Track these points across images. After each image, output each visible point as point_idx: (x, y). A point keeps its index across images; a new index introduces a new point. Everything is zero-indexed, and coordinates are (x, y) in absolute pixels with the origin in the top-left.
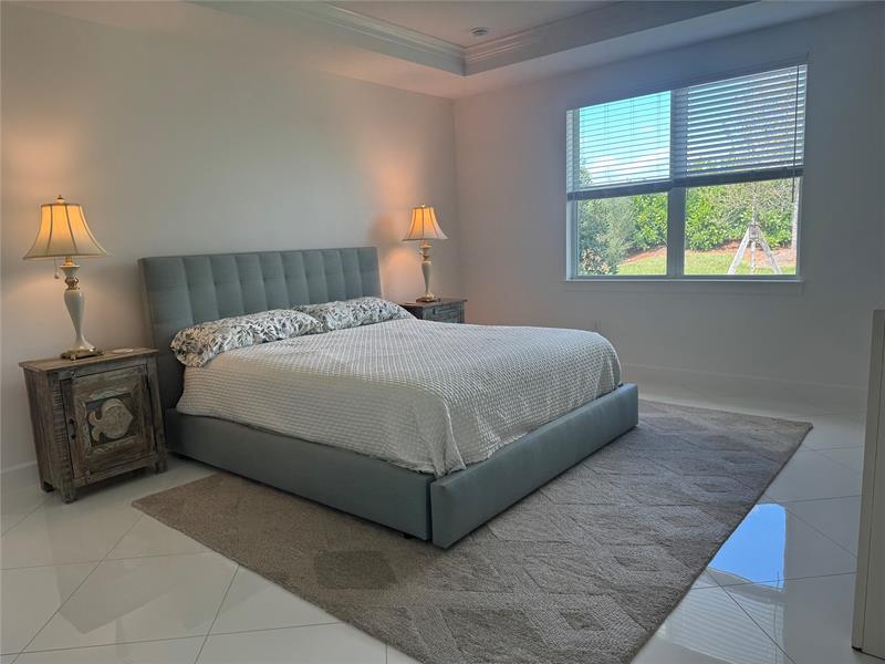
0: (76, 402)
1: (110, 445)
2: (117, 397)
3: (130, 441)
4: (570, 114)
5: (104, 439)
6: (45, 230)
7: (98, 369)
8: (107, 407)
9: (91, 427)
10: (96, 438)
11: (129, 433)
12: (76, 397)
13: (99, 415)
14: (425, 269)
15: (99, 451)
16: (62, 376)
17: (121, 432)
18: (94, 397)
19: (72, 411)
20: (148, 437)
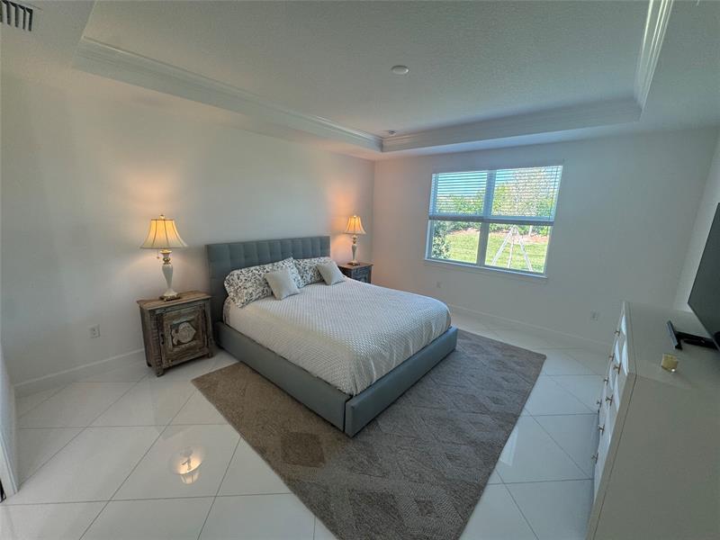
0: (165, 325)
1: (183, 346)
2: (187, 321)
3: (194, 343)
4: (434, 176)
5: (179, 343)
6: (152, 235)
7: (178, 308)
8: (181, 327)
9: (172, 338)
10: (175, 343)
11: (194, 339)
12: (165, 323)
13: (177, 331)
14: (354, 249)
15: (176, 349)
16: (158, 312)
17: (189, 339)
18: (175, 322)
19: (162, 330)
20: (204, 341)
